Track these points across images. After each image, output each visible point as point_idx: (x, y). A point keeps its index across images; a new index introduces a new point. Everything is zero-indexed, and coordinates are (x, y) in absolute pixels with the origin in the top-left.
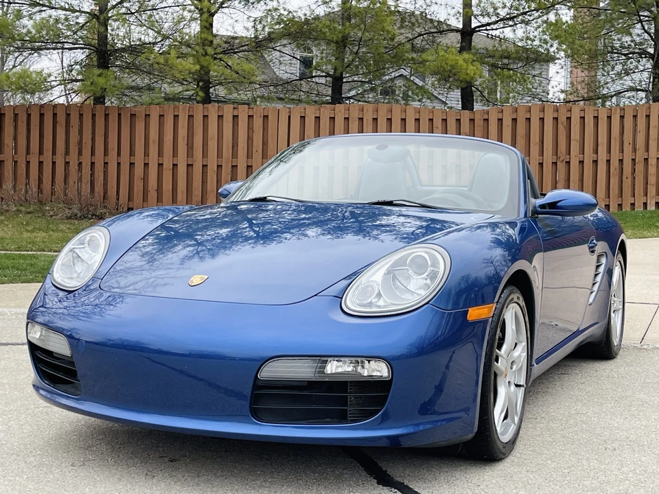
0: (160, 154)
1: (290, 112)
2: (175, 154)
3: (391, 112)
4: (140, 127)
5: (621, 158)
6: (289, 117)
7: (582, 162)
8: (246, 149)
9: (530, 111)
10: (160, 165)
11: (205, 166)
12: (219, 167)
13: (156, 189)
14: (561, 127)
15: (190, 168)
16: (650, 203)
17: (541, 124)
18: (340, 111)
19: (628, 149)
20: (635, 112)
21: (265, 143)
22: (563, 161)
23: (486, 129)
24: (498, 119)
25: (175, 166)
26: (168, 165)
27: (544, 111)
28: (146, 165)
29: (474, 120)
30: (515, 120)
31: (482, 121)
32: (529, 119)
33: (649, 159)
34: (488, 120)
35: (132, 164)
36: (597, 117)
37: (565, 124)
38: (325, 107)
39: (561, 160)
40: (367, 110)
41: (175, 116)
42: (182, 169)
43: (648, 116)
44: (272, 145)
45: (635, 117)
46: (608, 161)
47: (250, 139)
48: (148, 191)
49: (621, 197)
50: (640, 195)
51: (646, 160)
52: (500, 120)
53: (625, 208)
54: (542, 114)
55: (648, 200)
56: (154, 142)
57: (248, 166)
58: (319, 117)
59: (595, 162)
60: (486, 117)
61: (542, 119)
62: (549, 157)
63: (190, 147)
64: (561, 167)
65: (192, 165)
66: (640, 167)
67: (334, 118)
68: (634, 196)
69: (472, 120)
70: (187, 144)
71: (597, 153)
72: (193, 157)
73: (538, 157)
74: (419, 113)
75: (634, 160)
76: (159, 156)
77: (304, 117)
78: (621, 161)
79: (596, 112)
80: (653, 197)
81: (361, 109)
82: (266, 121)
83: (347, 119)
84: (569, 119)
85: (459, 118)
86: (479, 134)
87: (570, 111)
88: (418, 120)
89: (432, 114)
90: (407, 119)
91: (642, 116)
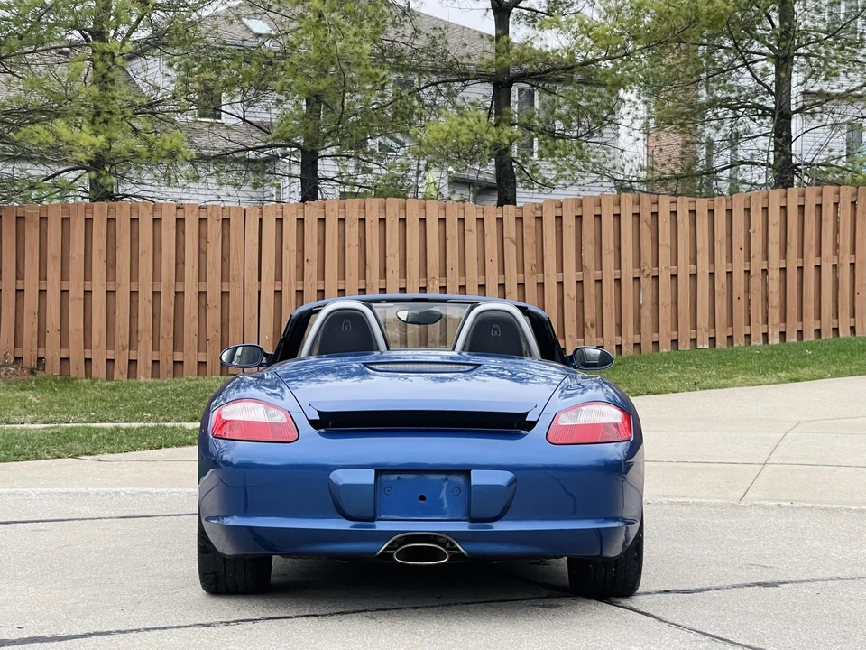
0: (64, 276)
1: (261, 213)
2: (87, 275)
3: (405, 209)
4: (32, 235)
5: (730, 270)
6: (261, 219)
7: (675, 277)
8: (196, 267)
9: (600, 205)
10: (65, 292)
11: (134, 293)
12: (156, 293)
13: (59, 327)
14: (644, 227)
15: (111, 296)
16: (773, 334)
17: (617, 223)
18: (333, 210)
19: (739, 256)
20: (747, 202)
21: (225, 259)
22: (648, 275)
23: (539, 230)
24: (556, 217)
25: (87, 293)
26: (76, 293)
27: (619, 204)
28: (42, 292)
29: (522, 218)
30: (579, 218)
31: (534, 220)
32: (599, 216)
33: (770, 271)
34: (541, 218)
35: (20, 292)
36: (694, 211)
37: (650, 222)
38: (310, 204)
39: (645, 274)
40: (371, 207)
41: (86, 219)
42: (99, 298)
43: (765, 209)
44: (235, 261)
45: (748, 210)
46: (712, 274)
47: (202, 253)
48: (45, 332)
49: (732, 325)
50: (757, 321)
51: (765, 271)
52: (559, 218)
53: (737, 342)
54: (617, 208)
55: (770, 330)
56: (54, 258)
57: (199, 292)
58: (303, 219)
59: (694, 276)
60: (539, 214)
61: (618, 216)
62: (628, 271)
63: (111, 265)
64: (647, 284)
65: (115, 291)
66: (756, 282)
67: (324, 220)
68: (750, 325)
69: (519, 219)
70: (107, 261)
71: (696, 264)
72: (115, 280)
73: (613, 271)
74: (445, 209)
75: (748, 272)
76: (62, 280)
77: (282, 219)
78: (730, 274)
79: (693, 204)
80: (776, 325)
81: (362, 207)
82: (226, 226)
83: (342, 221)
84: (655, 214)
85: (500, 216)
86: (529, 239)
87: (657, 203)
88: (442, 220)
89: (462, 211)
90: (427, 220)
91: (757, 210)
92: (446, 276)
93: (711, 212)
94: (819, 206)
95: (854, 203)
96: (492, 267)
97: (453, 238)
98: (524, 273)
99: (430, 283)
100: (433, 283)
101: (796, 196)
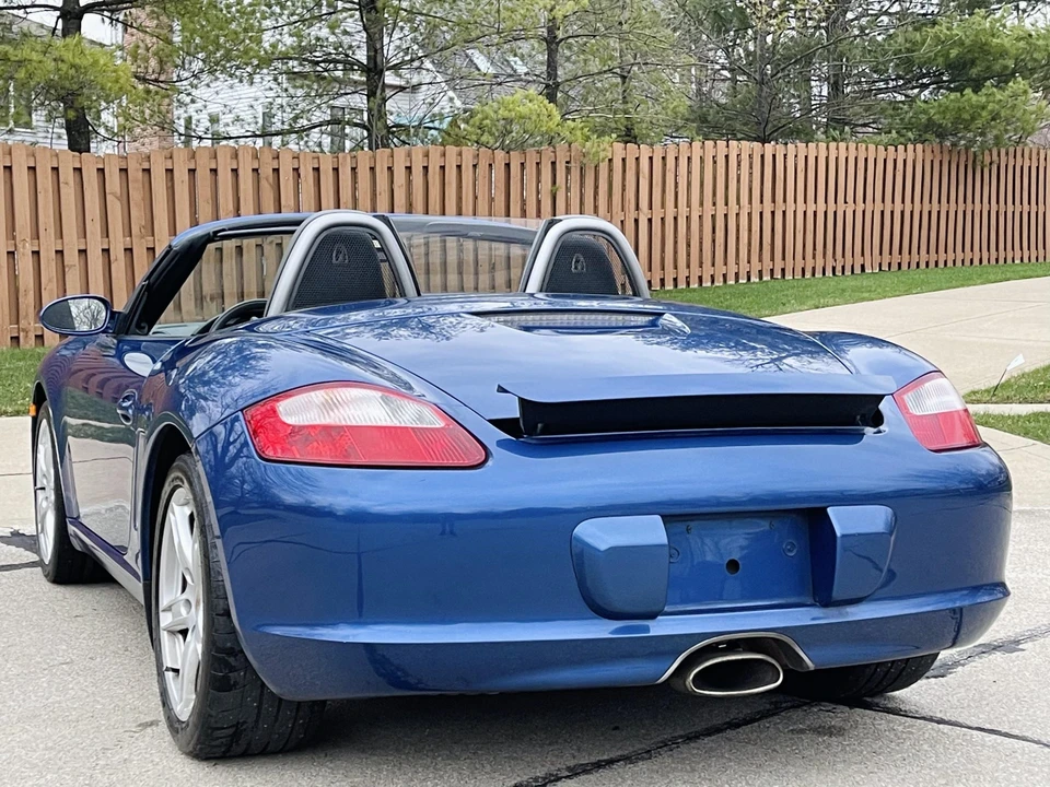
9: (216, 157)
14: (264, 185)
17: (234, 179)
20: (372, 161)
23: (147, 186)
24: (166, 170)
27: (237, 159)
29: (126, 170)
30: (192, 172)
31: (141, 173)
32: (214, 171)
34: (149, 170)
36: (318, 169)
37: (271, 180)
43: (390, 169)
45: (373, 169)
52: (170, 172)
54: (235, 162)
60: (146, 166)
61: (235, 171)
64: (270, 252)
69: (124, 171)
74: (34, 158)
79: (316, 160)
84: (276, 171)
85: (101, 167)
86: (136, 195)
87: (278, 158)
88: (32, 169)
89: (55, 159)
90: (14, 168)
91: (382, 169)
92: (38, 238)
93: (336, 170)
94: (443, 168)
95: (475, 166)
96: (94, 228)
97: (46, 191)
98: (131, 236)
99: (20, 246)
100: (24, 247)
101: (421, 156)
